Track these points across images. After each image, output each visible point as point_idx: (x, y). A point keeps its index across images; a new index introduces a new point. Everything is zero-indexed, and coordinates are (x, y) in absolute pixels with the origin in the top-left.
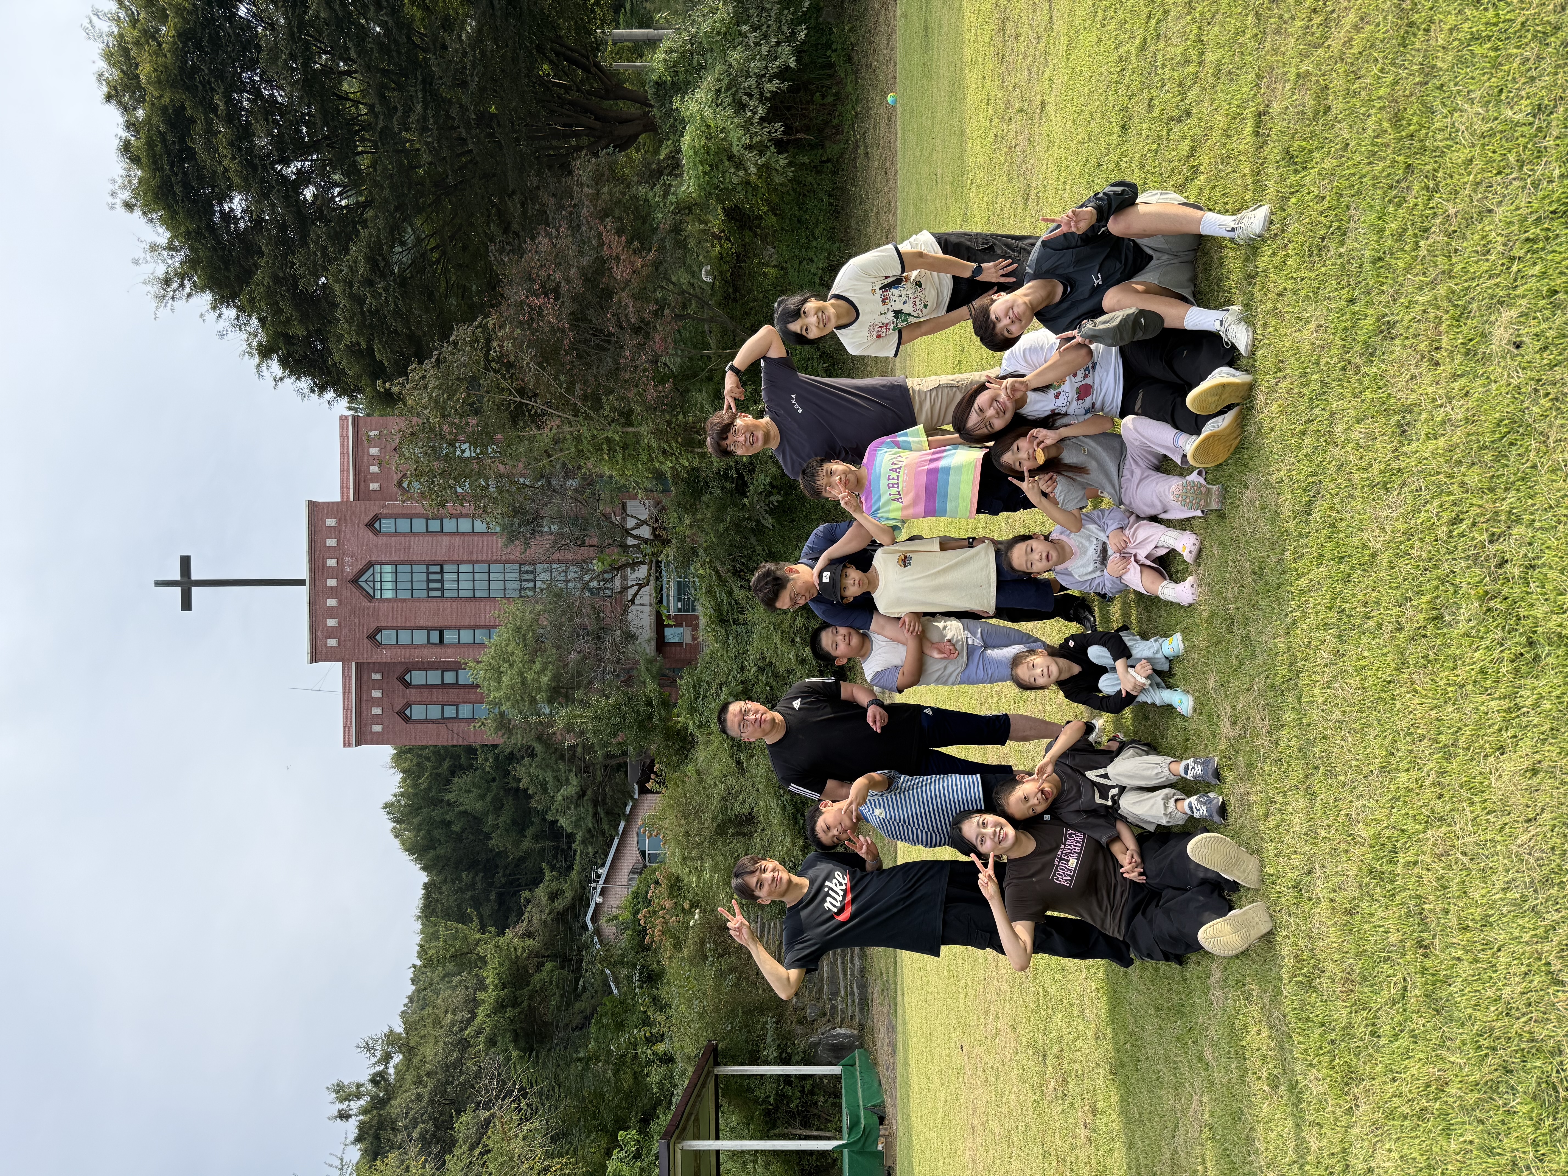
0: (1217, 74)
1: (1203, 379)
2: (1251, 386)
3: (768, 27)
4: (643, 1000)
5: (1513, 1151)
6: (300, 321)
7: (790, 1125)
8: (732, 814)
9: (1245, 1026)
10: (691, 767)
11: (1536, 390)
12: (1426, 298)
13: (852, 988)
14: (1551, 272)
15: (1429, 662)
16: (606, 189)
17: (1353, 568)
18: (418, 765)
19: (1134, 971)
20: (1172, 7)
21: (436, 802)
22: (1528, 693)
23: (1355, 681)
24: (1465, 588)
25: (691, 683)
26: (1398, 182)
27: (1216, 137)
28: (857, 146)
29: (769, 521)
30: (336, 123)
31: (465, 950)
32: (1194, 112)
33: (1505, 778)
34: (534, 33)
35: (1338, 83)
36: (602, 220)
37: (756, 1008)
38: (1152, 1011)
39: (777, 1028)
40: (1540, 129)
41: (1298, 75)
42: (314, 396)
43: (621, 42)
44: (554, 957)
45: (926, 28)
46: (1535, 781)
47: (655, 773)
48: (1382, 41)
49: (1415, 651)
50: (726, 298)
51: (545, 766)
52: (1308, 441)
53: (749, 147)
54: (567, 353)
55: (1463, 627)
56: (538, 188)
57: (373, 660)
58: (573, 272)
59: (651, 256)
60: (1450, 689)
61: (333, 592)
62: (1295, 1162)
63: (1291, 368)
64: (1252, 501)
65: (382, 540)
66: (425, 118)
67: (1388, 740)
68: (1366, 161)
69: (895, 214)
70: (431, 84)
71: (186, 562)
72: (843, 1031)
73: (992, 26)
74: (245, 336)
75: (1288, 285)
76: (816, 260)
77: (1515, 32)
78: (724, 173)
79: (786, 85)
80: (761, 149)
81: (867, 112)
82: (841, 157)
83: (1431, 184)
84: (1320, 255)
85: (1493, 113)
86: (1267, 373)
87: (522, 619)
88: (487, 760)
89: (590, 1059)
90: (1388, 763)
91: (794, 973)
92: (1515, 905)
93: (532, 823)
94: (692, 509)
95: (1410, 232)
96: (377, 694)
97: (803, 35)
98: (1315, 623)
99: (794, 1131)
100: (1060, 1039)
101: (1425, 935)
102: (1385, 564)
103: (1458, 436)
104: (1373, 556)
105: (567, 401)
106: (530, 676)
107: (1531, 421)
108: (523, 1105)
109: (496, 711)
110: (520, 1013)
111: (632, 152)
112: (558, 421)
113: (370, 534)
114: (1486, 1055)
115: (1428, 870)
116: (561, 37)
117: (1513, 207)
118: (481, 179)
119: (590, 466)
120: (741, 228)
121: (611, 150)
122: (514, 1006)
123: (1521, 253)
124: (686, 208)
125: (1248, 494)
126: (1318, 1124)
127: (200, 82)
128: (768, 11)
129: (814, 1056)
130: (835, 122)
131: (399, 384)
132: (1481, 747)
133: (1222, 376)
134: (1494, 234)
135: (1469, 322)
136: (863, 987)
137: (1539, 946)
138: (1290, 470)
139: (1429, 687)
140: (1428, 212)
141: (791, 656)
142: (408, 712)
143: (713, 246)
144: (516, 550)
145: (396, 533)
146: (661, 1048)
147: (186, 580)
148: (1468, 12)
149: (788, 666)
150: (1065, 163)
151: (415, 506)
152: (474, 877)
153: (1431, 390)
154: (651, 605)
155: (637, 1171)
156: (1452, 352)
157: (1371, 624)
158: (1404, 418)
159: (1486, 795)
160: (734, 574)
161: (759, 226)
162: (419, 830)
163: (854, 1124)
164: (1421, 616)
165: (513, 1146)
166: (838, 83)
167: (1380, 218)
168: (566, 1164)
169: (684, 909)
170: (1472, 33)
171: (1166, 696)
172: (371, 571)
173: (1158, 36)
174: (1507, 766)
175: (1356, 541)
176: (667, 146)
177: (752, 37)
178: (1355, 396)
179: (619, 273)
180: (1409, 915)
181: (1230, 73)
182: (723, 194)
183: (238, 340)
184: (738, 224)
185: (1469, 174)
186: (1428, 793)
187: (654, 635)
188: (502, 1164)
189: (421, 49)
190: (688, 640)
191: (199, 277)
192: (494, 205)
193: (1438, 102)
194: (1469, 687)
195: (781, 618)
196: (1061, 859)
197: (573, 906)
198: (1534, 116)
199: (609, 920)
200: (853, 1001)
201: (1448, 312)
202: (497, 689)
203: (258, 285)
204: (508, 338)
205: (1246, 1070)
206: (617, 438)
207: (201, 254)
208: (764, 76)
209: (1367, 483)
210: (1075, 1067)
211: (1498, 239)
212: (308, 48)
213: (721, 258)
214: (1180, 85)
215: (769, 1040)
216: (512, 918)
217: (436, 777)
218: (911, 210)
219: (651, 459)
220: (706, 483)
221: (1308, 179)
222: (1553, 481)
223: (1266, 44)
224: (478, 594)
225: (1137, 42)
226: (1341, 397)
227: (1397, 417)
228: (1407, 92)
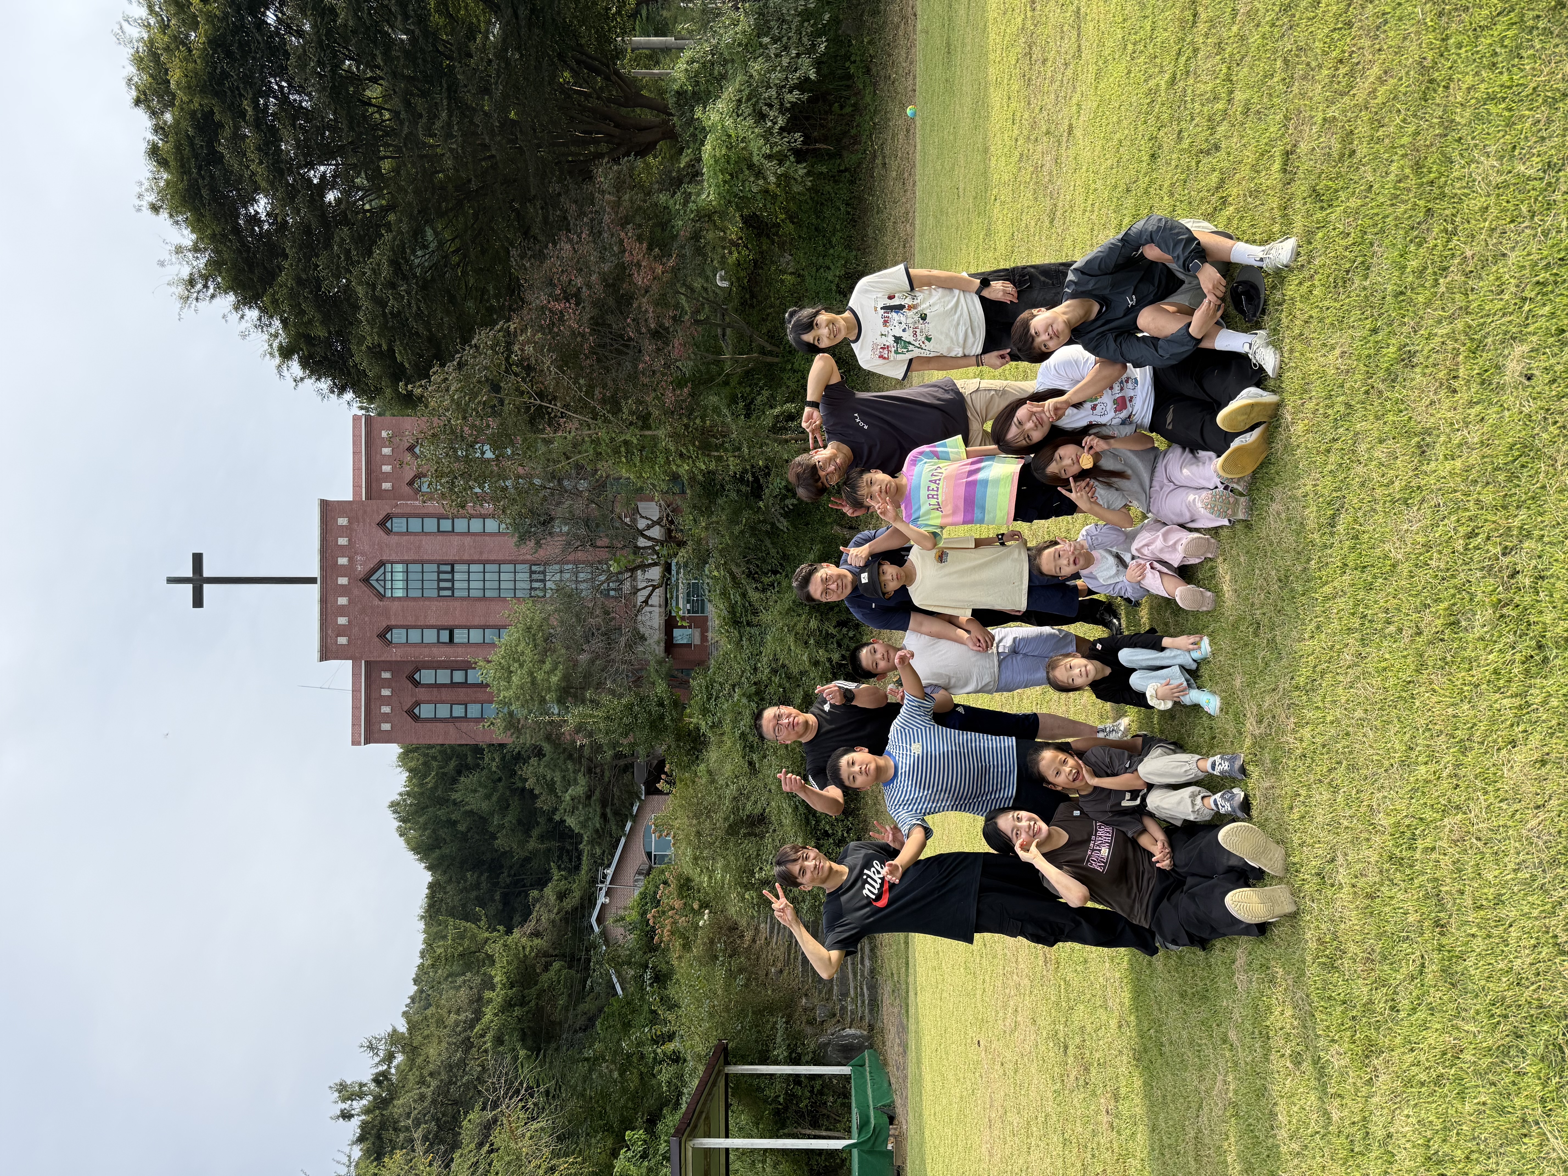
0: (1246, 112)
1: (1232, 398)
2: (1278, 406)
3: (789, 38)
4: (653, 999)
5: (1523, 1108)
6: (322, 323)
7: (799, 1125)
8: (743, 814)
9: (1269, 1008)
10: (703, 767)
11: (1545, 418)
12: (1445, 331)
13: (862, 989)
14: (1559, 313)
15: (1447, 663)
16: (627, 197)
17: (1375, 577)
18: (425, 764)
19: (1158, 960)
20: (1202, 46)
21: (442, 802)
22: (1538, 691)
23: (1376, 681)
24: (1479, 596)
25: (704, 684)
26: (1419, 223)
27: (1245, 171)
28: (875, 157)
29: (783, 524)
30: (362, 129)
31: (473, 949)
32: (1223, 146)
33: (1516, 769)
34: (556, 42)
35: (1363, 129)
36: (623, 226)
37: (765, 1008)
38: (1176, 997)
39: (787, 1029)
40: (1549, 184)
41: (1325, 119)
42: (334, 397)
43: (638, 49)
44: (563, 956)
45: (948, 45)
46: (1544, 770)
47: (666, 773)
48: (1405, 94)
49: (1433, 654)
50: (743, 303)
51: (553, 766)
52: (1333, 458)
53: (769, 157)
54: (587, 357)
55: (1478, 632)
56: (559, 194)
57: (383, 659)
58: (594, 278)
59: (671, 263)
60: (1466, 688)
61: (344, 590)
62: (1317, 1133)
63: (1317, 390)
64: (1278, 514)
65: (394, 539)
66: (449, 125)
67: (1408, 736)
68: (1389, 202)
69: (913, 225)
70: (456, 92)
71: (198, 559)
72: (852, 1031)
73: (1019, 50)
74: (266, 337)
75: (1314, 313)
76: (833, 267)
77: (1527, 96)
78: (743, 182)
79: (806, 96)
80: (781, 159)
81: (886, 123)
82: (858, 167)
83: (1450, 227)
84: (1345, 287)
85: (1506, 167)
86: (1294, 394)
87: (532, 620)
88: (493, 760)
89: (596, 1059)
90: (1408, 757)
91: (835, 954)
92: (1525, 884)
93: (538, 824)
94: (707, 511)
95: (1430, 270)
96: (386, 692)
97: (823, 47)
98: (1339, 627)
99: (803, 1131)
100: (1082, 1029)
101: (1442, 915)
102: (1405, 573)
103: (1474, 458)
104: (1394, 566)
105: (586, 404)
106: (540, 676)
107: (1540, 446)
108: (530, 1105)
109: (506, 710)
110: (527, 1012)
111: (650, 159)
112: (577, 425)
113: (381, 533)
114: (1499, 1023)
115: (1445, 854)
116: (581, 46)
117: (1525, 253)
118: (502, 184)
119: (604, 468)
120: (759, 235)
121: (632, 157)
122: (522, 1005)
123: (1533, 295)
124: (706, 216)
125: (1275, 507)
126: (1339, 1096)
127: (229, 88)
128: (789, 23)
129: (824, 1057)
130: (853, 132)
131: (421, 386)
132: (1495, 741)
133: (1248, 396)
134: (1507, 276)
135: (1484, 354)
136: (873, 988)
137: (1547, 921)
138: (1315, 485)
139: (1445, 687)
140: (1447, 253)
141: (805, 658)
142: (416, 711)
143: (731, 253)
144: (527, 550)
145: (408, 533)
146: (671, 1046)
147: (198, 577)
148: (1484, 74)
149: (801, 668)
150: (1093, 186)
151: (433, 506)
152: (479, 877)
153: (1449, 415)
154: (660, 606)
155: (644, 1170)
156: (1468, 381)
157: (1392, 629)
158: (1423, 439)
159: (1498, 785)
160: (748, 576)
161: (776, 234)
162: (425, 829)
163: (864, 1124)
164: (1439, 622)
165: (520, 1144)
166: (856, 94)
167: (1402, 256)
168: (573, 1163)
169: (693, 909)
170: (1488, 93)
171: (1194, 696)
172: (381, 570)
173: (1188, 72)
174: (1518, 758)
175: (1378, 552)
176: (688, 155)
177: (773, 50)
178: (1377, 418)
179: (641, 280)
180: (1427, 897)
181: (1258, 112)
182: (742, 202)
183: (260, 341)
184: (755, 231)
185: (1485, 220)
186: (1445, 784)
187: (663, 636)
188: (509, 1163)
189: (445, 56)
190: (697, 641)
191: (223, 279)
192: (514, 210)
193: (1457, 153)
194: (1484, 686)
195: (795, 620)
196: (1093, 850)
197: (582, 906)
198: (1544, 172)
199: (617, 921)
200: (863, 1002)
201: (1464, 345)
202: (507, 689)
203: (281, 286)
204: (528, 342)
205: (1269, 1049)
206: (635, 441)
207: (226, 256)
208: (784, 87)
209: (1389, 498)
210: (1097, 1056)
211: (1512, 280)
212: (335, 56)
213: (739, 265)
214: (1209, 120)
215: (779, 1040)
216: (517, 918)
217: (441, 777)
218: (931, 221)
219: (668, 462)
220: (722, 486)
221: (1333, 217)
222: (1561, 500)
223: (1294, 88)
224: (488, 594)
225: (1167, 76)
226: (1364, 418)
227: (1417, 439)
228: (1428, 143)
